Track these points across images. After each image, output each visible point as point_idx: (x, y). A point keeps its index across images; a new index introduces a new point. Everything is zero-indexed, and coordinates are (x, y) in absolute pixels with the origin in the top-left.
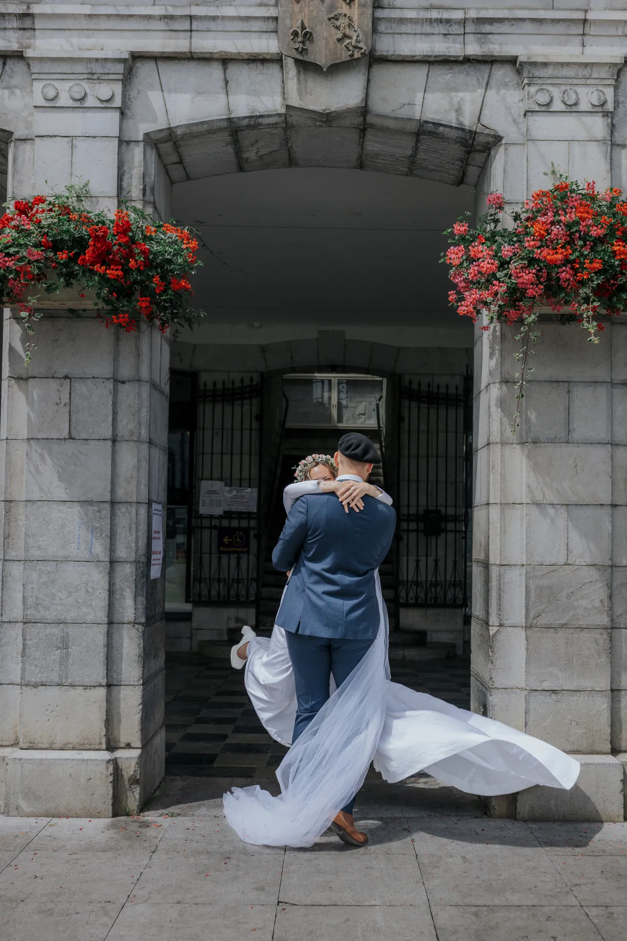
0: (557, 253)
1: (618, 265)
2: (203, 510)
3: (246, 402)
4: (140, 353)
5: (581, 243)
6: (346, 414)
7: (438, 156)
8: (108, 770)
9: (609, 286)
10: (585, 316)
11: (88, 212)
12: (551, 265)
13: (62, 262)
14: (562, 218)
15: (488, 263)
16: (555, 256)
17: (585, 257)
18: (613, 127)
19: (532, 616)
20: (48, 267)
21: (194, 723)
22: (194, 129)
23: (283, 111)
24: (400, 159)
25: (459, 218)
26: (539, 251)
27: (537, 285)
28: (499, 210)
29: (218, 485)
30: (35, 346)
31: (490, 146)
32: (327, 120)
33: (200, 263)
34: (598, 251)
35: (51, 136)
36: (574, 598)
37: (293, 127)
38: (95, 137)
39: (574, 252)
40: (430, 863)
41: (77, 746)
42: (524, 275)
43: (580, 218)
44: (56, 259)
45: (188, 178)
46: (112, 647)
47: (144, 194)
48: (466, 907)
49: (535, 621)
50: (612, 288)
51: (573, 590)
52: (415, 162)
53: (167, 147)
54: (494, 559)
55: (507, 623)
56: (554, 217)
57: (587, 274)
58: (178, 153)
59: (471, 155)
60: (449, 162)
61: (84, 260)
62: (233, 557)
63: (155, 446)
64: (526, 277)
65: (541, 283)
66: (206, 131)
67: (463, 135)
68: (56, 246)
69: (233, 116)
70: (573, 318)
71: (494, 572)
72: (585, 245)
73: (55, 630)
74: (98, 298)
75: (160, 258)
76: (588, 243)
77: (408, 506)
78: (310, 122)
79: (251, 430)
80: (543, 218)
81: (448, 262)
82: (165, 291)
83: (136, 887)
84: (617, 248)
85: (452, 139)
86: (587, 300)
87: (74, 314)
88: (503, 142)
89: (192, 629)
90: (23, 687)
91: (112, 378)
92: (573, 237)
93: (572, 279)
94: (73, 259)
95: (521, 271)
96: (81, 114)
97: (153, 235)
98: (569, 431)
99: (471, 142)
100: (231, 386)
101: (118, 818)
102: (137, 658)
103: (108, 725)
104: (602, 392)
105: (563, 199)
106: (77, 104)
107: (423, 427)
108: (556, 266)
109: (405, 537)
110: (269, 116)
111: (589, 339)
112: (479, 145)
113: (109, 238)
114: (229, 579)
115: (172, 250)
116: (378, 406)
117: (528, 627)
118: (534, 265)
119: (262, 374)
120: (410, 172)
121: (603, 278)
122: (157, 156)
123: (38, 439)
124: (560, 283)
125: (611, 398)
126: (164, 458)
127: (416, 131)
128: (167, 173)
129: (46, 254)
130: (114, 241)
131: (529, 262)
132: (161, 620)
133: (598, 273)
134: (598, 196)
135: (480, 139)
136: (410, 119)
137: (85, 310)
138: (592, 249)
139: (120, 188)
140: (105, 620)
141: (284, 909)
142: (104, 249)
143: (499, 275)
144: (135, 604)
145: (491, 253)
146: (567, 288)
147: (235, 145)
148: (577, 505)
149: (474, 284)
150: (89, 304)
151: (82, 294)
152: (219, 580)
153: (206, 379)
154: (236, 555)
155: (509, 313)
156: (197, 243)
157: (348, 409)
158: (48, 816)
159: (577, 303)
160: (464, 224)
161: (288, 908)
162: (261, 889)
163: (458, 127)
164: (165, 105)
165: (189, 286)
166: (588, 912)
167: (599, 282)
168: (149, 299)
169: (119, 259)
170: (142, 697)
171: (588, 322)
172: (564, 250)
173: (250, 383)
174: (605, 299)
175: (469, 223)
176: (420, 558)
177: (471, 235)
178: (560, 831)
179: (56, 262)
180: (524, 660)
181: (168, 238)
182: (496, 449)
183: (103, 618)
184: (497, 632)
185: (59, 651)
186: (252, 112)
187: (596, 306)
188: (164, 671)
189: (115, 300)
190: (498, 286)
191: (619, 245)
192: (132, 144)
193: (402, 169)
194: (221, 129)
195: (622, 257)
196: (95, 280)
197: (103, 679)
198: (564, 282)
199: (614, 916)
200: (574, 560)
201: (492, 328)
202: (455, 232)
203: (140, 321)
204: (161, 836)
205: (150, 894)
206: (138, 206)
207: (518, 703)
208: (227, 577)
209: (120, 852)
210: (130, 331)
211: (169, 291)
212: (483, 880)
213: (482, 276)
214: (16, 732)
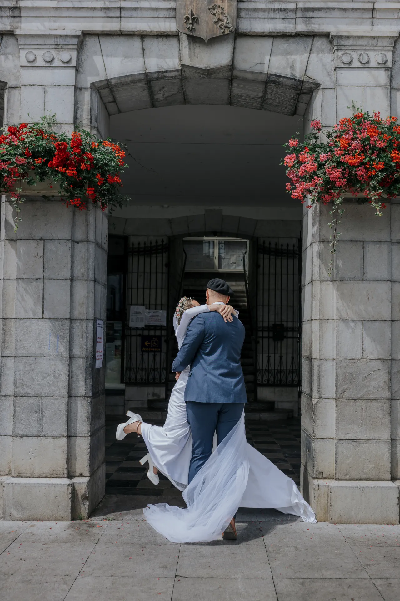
0: (355, 158)
1: (394, 165)
2: (132, 324)
3: (160, 255)
4: (89, 224)
5: (370, 152)
6: (224, 263)
7: (280, 97)
8: (68, 490)
9: (389, 179)
10: (373, 199)
11: (55, 134)
12: (351, 166)
13: (38, 165)
14: (359, 136)
15: (311, 165)
16: (354, 160)
17: (373, 161)
18: (391, 77)
19: (340, 391)
20: (29, 169)
21: (126, 460)
22: (123, 80)
23: (180, 68)
24: (255, 98)
25: (293, 136)
26: (344, 157)
27: (343, 179)
28: (318, 131)
29: (141, 308)
30: (21, 219)
31: (313, 90)
32: (208, 74)
33: (126, 166)
34: (382, 157)
35: (32, 85)
36: (367, 380)
37: (186, 78)
38: (59, 85)
39: (366, 158)
40: (274, 551)
41: (49, 476)
42: (334, 172)
43: (370, 136)
44: (34, 163)
45: (120, 111)
46: (71, 412)
47: (91, 122)
48: (296, 579)
49: (342, 395)
50: (391, 181)
51: (366, 375)
52: (265, 101)
53: (106, 92)
54: (315, 355)
55: (323, 396)
56: (354, 135)
57: (375, 172)
58: (113, 95)
59: (301, 96)
60: (286, 101)
61: (52, 164)
62: (151, 354)
63: (99, 283)
64: (335, 174)
65: (345, 178)
66: (131, 81)
67: (295, 83)
68: (34, 155)
69: (147, 71)
70: (366, 200)
71: (316, 363)
72: (373, 153)
73: (34, 401)
74: (61, 188)
75: (101, 162)
76: (375, 152)
77: (263, 322)
78: (197, 75)
79: (162, 273)
80: (346, 136)
81: (285, 164)
82: (104, 184)
83: (85, 566)
84: (394, 155)
85: (288, 85)
86: (374, 188)
87: (46, 199)
88: (321, 87)
89: (125, 400)
90: (14, 438)
91: (70, 240)
92: (366, 148)
93: (365, 175)
94: (45, 164)
95: (332, 170)
96: (50, 71)
97: (97, 148)
98: (364, 273)
99: (300, 87)
100: (149, 245)
101: (75, 521)
102: (87, 419)
103: (68, 462)
104: (385, 247)
105: (359, 124)
106: (48, 65)
107: (272, 271)
108: (355, 166)
109: (261, 341)
110: (171, 71)
111: (376, 213)
112: (306, 90)
113: (68, 150)
114: (148, 368)
115: (108, 158)
116: (244, 258)
117: (338, 399)
118: (341, 166)
119: (169, 238)
120: (262, 107)
121: (385, 175)
122: (99, 98)
123: (23, 279)
124: (357, 178)
125: (390, 252)
126: (105, 291)
127: (265, 80)
128: (106, 108)
129: (27, 160)
130: (71, 152)
131: (337, 164)
132: (102, 394)
133: (382, 171)
134: (382, 122)
135: (306, 86)
136: (261, 73)
137: (53, 196)
138: (378, 156)
139: (75, 118)
140: (67, 395)
141: (179, 580)
142: (65, 157)
143: (318, 172)
144: (86, 384)
145: (313, 158)
146: (362, 181)
147: (149, 90)
148: (369, 320)
149: (302, 178)
150: (56, 192)
151: (51, 186)
152: (142, 369)
153: (134, 241)
154: (153, 353)
155: (325, 197)
156: (124, 153)
157: (225, 260)
158: (30, 520)
159: (368, 190)
160: (295, 140)
161: (182, 580)
162: (165, 567)
163: (291, 78)
164: (104, 64)
165: (120, 181)
166: (375, 583)
167: (383, 177)
168: (94, 189)
169: (74, 163)
170: (90, 444)
171: (375, 203)
172: (359, 156)
173: (161, 243)
174: (386, 188)
175: (299, 139)
176: (270, 355)
177: (300, 147)
178: (358, 530)
179: (34, 165)
180: (335, 420)
181: (106, 150)
182: (317, 285)
183: (65, 393)
184: (318, 402)
185: (37, 414)
186: (160, 69)
187: (381, 193)
188: (105, 427)
189: (72, 190)
190: (318, 180)
191: (395, 153)
192: (83, 89)
193: (256, 105)
194: (140, 80)
195: (397, 160)
196: (59, 176)
197: (65, 432)
198: (360, 177)
199: (392, 585)
200: (367, 356)
201: (314, 207)
202: (290, 145)
203: (88, 203)
204: (102, 533)
205: (94, 570)
206: (87, 129)
207: (331, 448)
208: (147, 367)
209: (75, 543)
210: (82, 209)
211: (107, 184)
212: (308, 562)
213: (307, 173)
214: (10, 466)
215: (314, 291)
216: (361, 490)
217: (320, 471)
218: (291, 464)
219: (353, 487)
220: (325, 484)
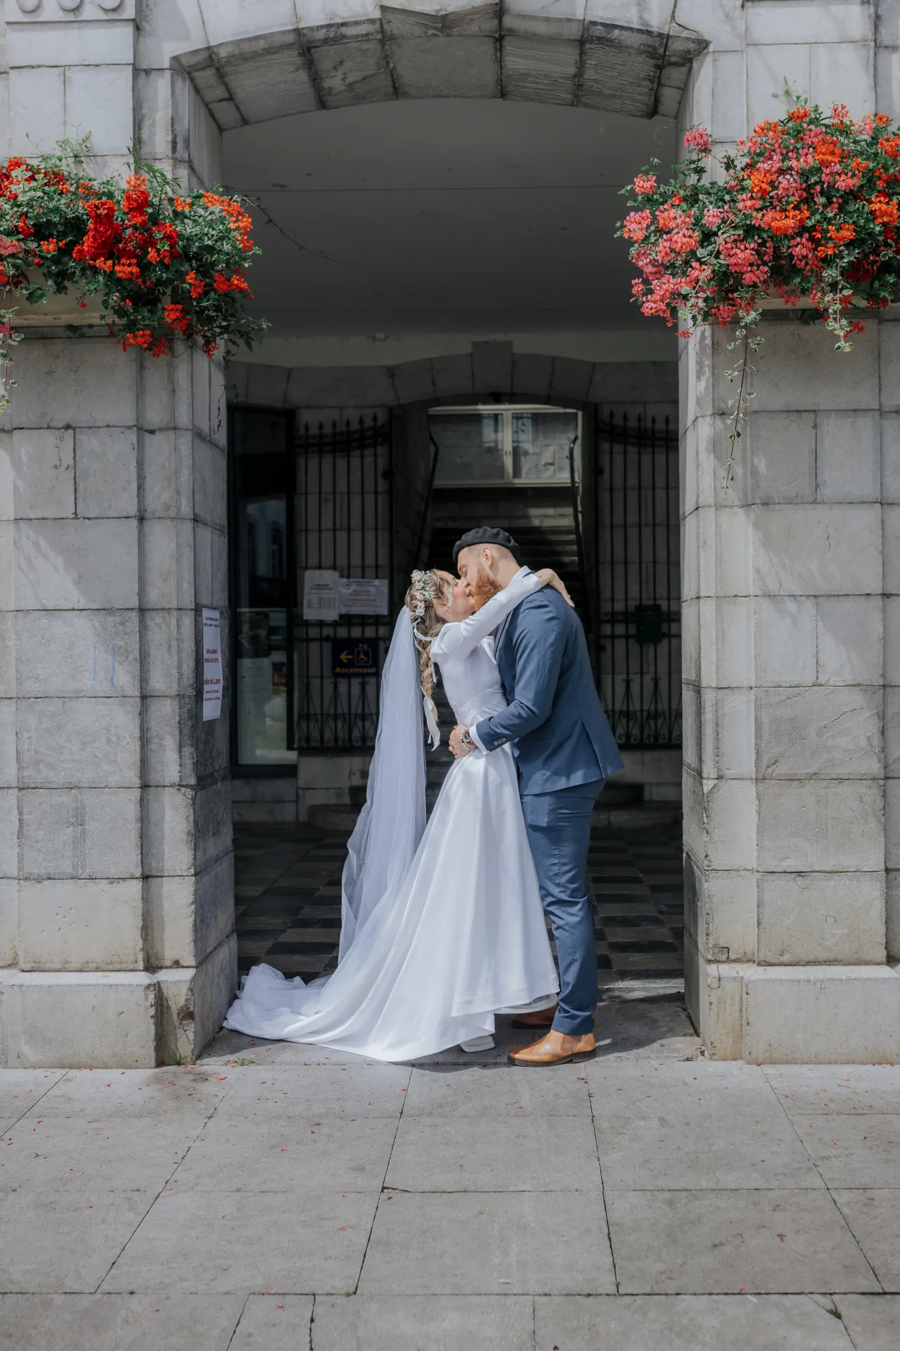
0: (786, 217)
1: (879, 231)
2: (309, 614)
3: (369, 452)
4: (176, 387)
5: (822, 200)
6: (526, 465)
7: (616, 74)
8: (147, 999)
9: (868, 264)
10: (830, 311)
11: (90, 180)
12: (779, 237)
13: (49, 256)
14: (794, 163)
15: (684, 236)
16: (784, 222)
17: (829, 221)
18: (877, 20)
19: (765, 763)
20: (28, 264)
21: (291, 927)
22: (246, 48)
23: (377, 14)
24: (560, 80)
25: (643, 169)
26: (760, 215)
27: (758, 266)
28: (704, 154)
29: (329, 576)
30: (14, 383)
31: (691, 56)
32: (444, 27)
33: (257, 250)
34: (850, 212)
35: (33, 67)
36: (828, 734)
37: (393, 38)
38: (98, 66)
39: (813, 214)
40: (611, 1128)
41: (103, 966)
42: (739, 251)
43: (822, 162)
44: (40, 251)
45: (245, 122)
46: (149, 822)
47: (174, 149)
48: (656, 1192)
49: (769, 771)
50: (873, 268)
51: (825, 722)
52: (583, 85)
53: (206, 77)
54: (708, 679)
55: (728, 773)
56: (783, 162)
57: (834, 247)
58: (225, 84)
59: (664, 71)
60: (632, 83)
61: (80, 251)
62: (356, 682)
63: (204, 524)
64: (741, 255)
65: (765, 264)
66: (264, 49)
67: (649, 40)
68: (40, 231)
69: (302, 25)
70: (818, 315)
71: (709, 698)
72: (830, 202)
73: (64, 798)
74: (106, 308)
75: (197, 244)
76: (834, 200)
77: (613, 600)
78: (417, 31)
79: (376, 493)
80: (766, 165)
81: (626, 236)
82: (206, 293)
83: (179, 1168)
84: (876, 207)
85: (632, 47)
86: (834, 287)
87: (76, 332)
88: (711, 49)
89: (297, 788)
90: (21, 882)
91: (135, 426)
92: (812, 191)
93: (810, 255)
94: (65, 251)
95: (734, 246)
96: (76, 32)
97: (187, 210)
98: (817, 485)
99: (661, 51)
100: (344, 429)
101: (164, 1068)
102: (185, 837)
103: (147, 935)
104: (866, 424)
105: (798, 135)
106: (71, 17)
107: (632, 481)
108: (786, 236)
109: (609, 645)
110: (356, 23)
111: (837, 345)
112: (674, 55)
113: (117, 218)
114: (350, 714)
115: (214, 232)
116: (571, 451)
117: (760, 779)
118: (754, 236)
119: (391, 410)
120: (576, 101)
121: (858, 253)
122: (192, 92)
123: (31, 519)
124: (794, 262)
125: (881, 432)
126: (222, 543)
127: (578, 37)
128: (212, 115)
129: (25, 244)
130: (126, 222)
131: (746, 232)
132: (223, 779)
133: (850, 244)
134: (852, 128)
135: (675, 46)
136: (569, 20)
137: (91, 326)
138: (841, 209)
139: (138, 141)
140: (137, 782)
141: (390, 1198)
142: (110, 234)
143: (701, 252)
144: (181, 758)
145: (687, 220)
146: (804, 270)
147: (310, 69)
148: (830, 596)
149: (667, 268)
150: (94, 317)
151: (82, 303)
152: (336, 717)
153: (307, 418)
154: (360, 680)
155: (719, 310)
156: (250, 220)
157: (528, 457)
158: (63, 1067)
159: (820, 291)
160: (650, 177)
161: (397, 1196)
162: (360, 1169)
163: (641, 30)
164: (201, 12)
165: (245, 285)
166: (836, 1198)
167: (852, 258)
168: (181, 307)
169: (132, 249)
170: (195, 893)
171: (835, 319)
172: (797, 212)
173: (372, 424)
174: (864, 285)
175: (657, 176)
176: (631, 677)
177: (661, 195)
178: (809, 1079)
179: (40, 256)
180: (755, 829)
181: (211, 214)
182: (709, 516)
183: (134, 779)
184: (714, 787)
185: (72, 828)
186: (331, 19)
187: (849, 296)
188: (232, 855)
189: (131, 311)
190: (700, 270)
191: (880, 202)
192: (153, 73)
193: (563, 95)
194: (286, 47)
195: (885, 219)
196: (99, 281)
197: (137, 868)
198: (800, 260)
199: (874, 1203)
200: (827, 679)
201: (699, 334)
202: (637, 190)
203: (173, 339)
204: (223, 1093)
205: (198, 1178)
206: (166, 167)
207: (747, 890)
208: (346, 711)
209: (161, 1117)
210: (158, 355)
211: (212, 295)
212: (687, 1153)
213: (676, 256)
214: (14, 946)
215: (701, 531)
216: (818, 986)
217: (722, 944)
218: (673, 928)
219: (799, 981)
220: (736, 975)
